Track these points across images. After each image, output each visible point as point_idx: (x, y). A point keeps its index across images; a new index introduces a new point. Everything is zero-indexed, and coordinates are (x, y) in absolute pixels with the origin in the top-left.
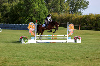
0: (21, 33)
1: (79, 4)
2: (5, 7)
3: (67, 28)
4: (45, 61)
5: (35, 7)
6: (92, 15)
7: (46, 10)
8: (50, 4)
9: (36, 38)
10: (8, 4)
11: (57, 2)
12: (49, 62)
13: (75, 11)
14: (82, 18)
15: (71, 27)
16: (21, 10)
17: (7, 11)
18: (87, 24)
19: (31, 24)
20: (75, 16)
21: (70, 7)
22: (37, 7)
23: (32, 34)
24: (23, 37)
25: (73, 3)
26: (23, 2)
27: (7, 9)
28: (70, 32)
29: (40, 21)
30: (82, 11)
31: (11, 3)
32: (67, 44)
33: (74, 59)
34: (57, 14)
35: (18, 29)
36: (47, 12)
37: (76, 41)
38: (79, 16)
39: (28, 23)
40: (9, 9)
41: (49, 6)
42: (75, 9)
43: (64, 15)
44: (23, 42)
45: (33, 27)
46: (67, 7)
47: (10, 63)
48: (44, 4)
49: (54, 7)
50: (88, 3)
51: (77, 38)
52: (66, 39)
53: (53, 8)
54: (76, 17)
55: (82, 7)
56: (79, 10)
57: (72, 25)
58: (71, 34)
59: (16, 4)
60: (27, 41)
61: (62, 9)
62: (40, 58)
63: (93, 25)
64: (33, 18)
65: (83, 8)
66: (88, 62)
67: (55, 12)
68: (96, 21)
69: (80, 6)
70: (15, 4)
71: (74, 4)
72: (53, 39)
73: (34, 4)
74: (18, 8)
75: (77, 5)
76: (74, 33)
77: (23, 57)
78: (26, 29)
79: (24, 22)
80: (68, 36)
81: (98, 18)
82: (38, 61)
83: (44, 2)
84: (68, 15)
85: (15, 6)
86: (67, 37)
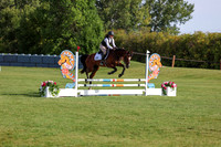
0: (43, 75)
1: (170, 9)
2: (8, 17)
3: (145, 62)
4: (96, 136)
5: (73, 16)
6: (199, 34)
7: (100, 22)
8: (108, 10)
9: (77, 85)
10: (14, 11)
11: (123, 6)
12: (106, 140)
13: (163, 24)
14: (177, 42)
15: (153, 62)
16: (43, 23)
17: (11, 25)
18: (189, 54)
19: (66, 54)
20: (163, 37)
21: (152, 16)
22: (79, 17)
23: (68, 76)
24: (48, 84)
25: (157, 8)
26: (47, 6)
27: (13, 20)
28: (151, 72)
29: (85, 48)
30: (178, 26)
31: (22, 7)
32: (144, 98)
33: (160, 132)
34: (123, 31)
35: (36, 65)
36: (102, 28)
37: (164, 93)
38: (171, 37)
39: (59, 53)
40: (16, 21)
41: (105, 14)
42: (163, 21)
43: (138, 34)
44: (49, 95)
45: (69, 60)
46: (145, 17)
47: (20, 141)
48: (95, 11)
49: (117, 17)
50: (191, 8)
51: (167, 85)
52: (144, 88)
53: (114, 18)
54: (165, 40)
55: (178, 15)
56: (172, 24)
57: (156, 57)
58: (155, 76)
59: (32, 9)
60: (56, 93)
61: (134, 21)
62: (85, 129)
63: (201, 56)
64: (71, 42)
65: (180, 19)
66: (190, 140)
67: (119, 27)
68: (208, 47)
69: (174, 15)
70: (30, 9)
71: (159, 10)
72: (113, 88)
73: (73, 9)
74: (37, 19)
75: (166, 12)
76: (161, 74)
77: (49, 127)
78: (55, 64)
79: (50, 51)
80: (146, 80)
81: (212, 42)
82: (81, 137)
83: (93, 4)
84: (147, 35)
85: (31, 15)
86: (145, 83)
